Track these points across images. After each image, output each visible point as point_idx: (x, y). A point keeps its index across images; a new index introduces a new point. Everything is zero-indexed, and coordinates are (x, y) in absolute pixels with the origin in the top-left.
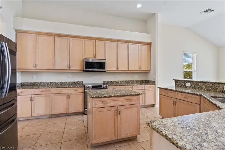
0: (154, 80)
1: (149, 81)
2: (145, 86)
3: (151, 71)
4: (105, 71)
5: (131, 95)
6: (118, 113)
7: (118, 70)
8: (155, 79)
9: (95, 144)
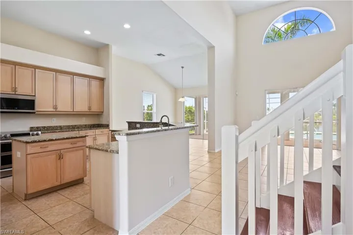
0: (107, 123)
1: (102, 125)
2: (96, 130)
3: (104, 113)
4: (35, 113)
5: (77, 137)
6: (60, 157)
7: (56, 111)
8: (109, 122)
9: (31, 194)
